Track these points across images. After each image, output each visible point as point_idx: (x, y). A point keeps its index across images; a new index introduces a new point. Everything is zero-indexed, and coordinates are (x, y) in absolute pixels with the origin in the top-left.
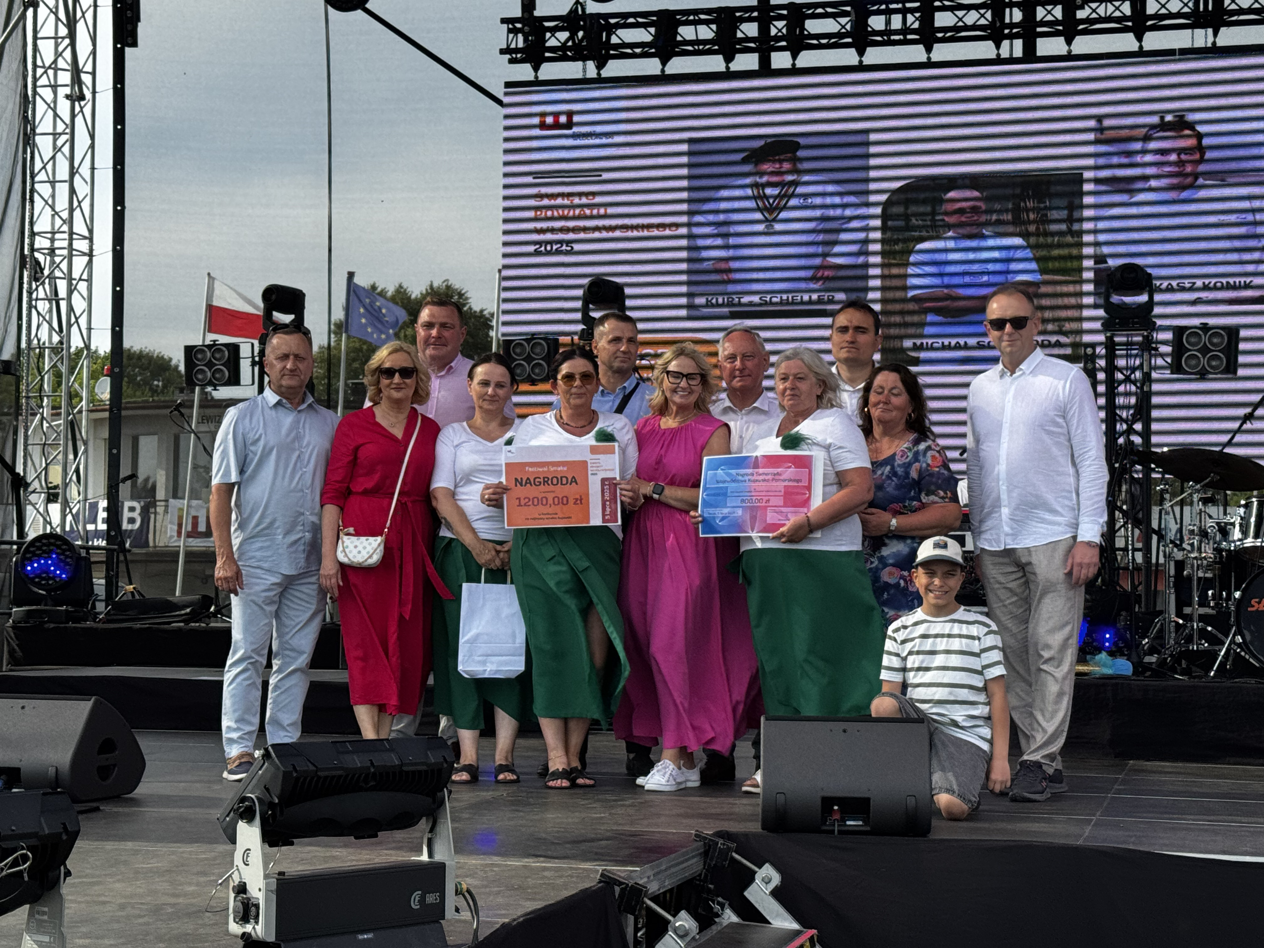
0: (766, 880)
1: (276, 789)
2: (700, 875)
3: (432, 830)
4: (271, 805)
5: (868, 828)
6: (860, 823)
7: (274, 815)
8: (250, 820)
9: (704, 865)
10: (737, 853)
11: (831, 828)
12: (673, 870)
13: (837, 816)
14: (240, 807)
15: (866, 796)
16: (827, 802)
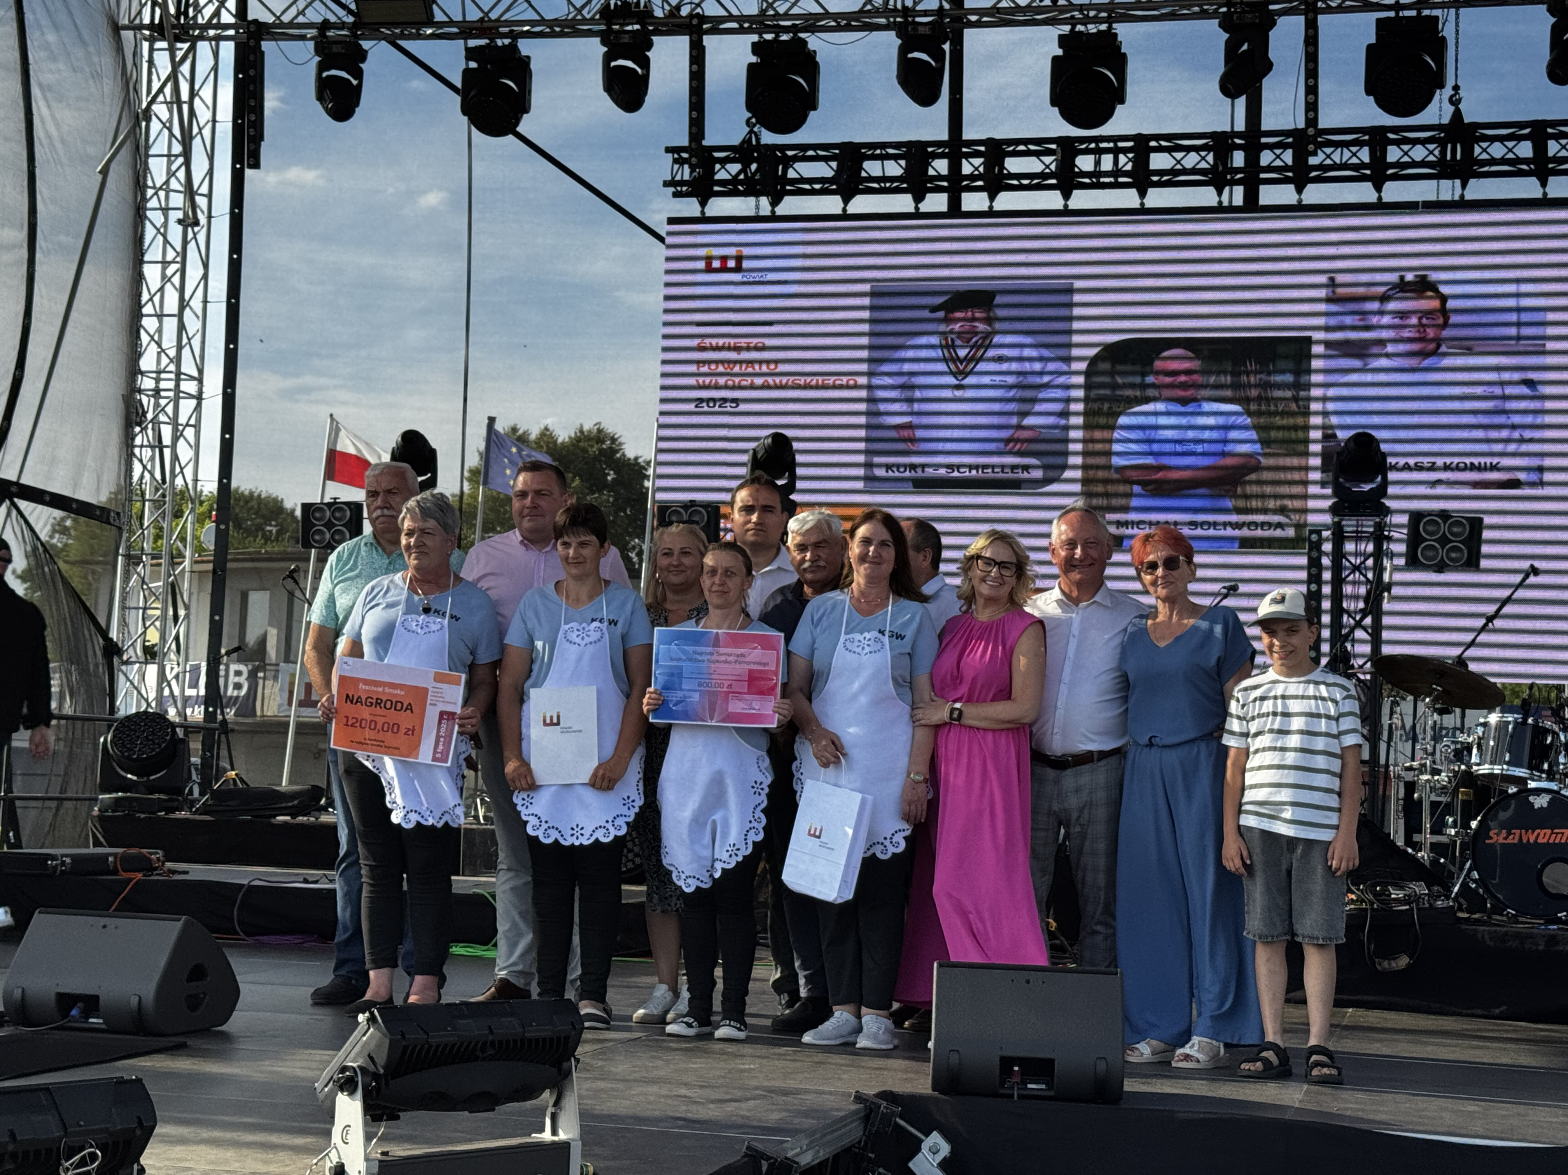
0: (934, 1150)
1: (381, 1060)
2: (859, 1142)
3: (557, 1104)
4: (376, 1076)
5: (1051, 1093)
6: (1043, 1086)
7: (378, 1088)
8: (352, 1093)
9: (865, 1131)
10: (901, 1118)
11: (1010, 1092)
12: (829, 1137)
13: (1017, 1079)
14: (339, 1079)
15: (1049, 1056)
16: (1007, 1063)
